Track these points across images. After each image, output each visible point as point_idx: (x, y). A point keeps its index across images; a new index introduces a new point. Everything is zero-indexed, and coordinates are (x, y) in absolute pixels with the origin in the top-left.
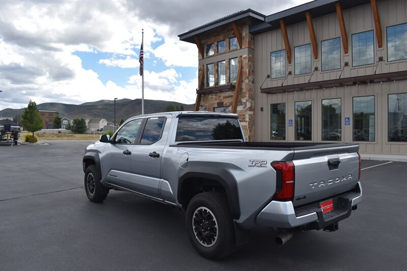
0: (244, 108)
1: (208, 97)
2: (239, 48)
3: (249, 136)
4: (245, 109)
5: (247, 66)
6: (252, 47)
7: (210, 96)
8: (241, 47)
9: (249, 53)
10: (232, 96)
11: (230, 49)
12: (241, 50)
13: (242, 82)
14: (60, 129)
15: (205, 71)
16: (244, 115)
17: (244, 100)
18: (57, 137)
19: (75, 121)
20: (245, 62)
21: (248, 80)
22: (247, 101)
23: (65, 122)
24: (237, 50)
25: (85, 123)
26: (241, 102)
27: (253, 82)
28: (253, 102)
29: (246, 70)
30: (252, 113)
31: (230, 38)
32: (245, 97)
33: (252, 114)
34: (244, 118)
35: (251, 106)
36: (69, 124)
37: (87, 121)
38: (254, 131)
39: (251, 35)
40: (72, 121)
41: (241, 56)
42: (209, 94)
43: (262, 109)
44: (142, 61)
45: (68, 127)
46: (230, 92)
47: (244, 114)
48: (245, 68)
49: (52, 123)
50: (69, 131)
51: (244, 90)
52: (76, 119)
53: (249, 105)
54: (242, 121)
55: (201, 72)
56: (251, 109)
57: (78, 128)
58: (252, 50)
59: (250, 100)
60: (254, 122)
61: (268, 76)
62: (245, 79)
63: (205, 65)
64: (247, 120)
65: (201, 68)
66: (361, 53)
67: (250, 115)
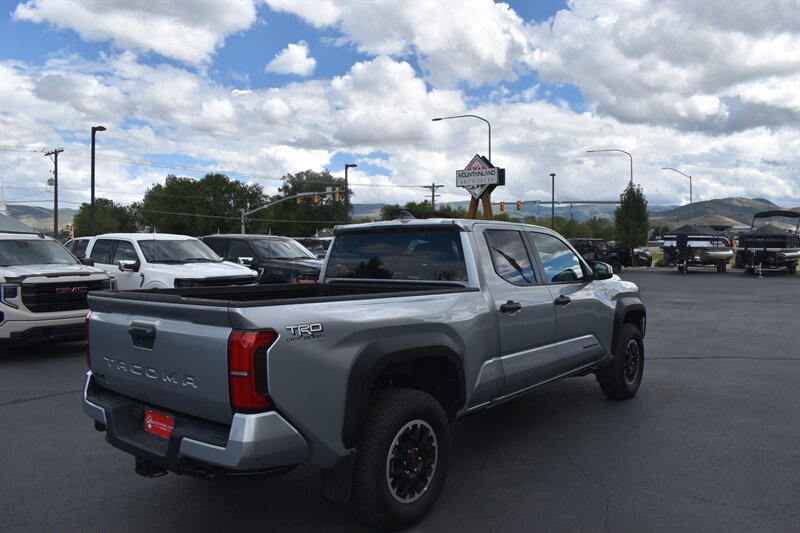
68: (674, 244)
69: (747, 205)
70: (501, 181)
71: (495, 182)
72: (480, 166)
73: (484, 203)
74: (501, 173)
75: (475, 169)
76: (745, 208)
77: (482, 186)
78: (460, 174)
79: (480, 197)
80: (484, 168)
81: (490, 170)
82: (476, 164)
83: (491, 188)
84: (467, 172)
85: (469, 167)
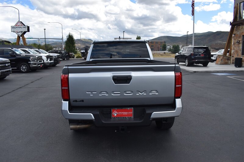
1: (240, 28)
7: (241, 27)
14: (165, 51)
15: (238, 8)
18: (161, 56)
19: (173, 47)
23: (168, 47)
25: (179, 48)
36: (170, 48)
37: (180, 46)
40: (172, 46)
42: (240, 25)
44: (194, 6)
45: (170, 50)
49: (161, 48)
50: (170, 52)
52: (174, 45)
55: (235, 9)
57: (175, 50)
63: (239, 4)
65: (235, 6)
68: (84, 51)
69: (86, 41)
70: (28, 31)
71: (27, 30)
72: (20, 25)
73: (22, 38)
74: (28, 27)
75: (18, 26)
76: (86, 42)
77: (22, 32)
78: (13, 27)
79: (21, 36)
80: (22, 26)
81: (24, 26)
82: (19, 24)
83: (25, 33)
84: (15, 27)
85: (16, 25)
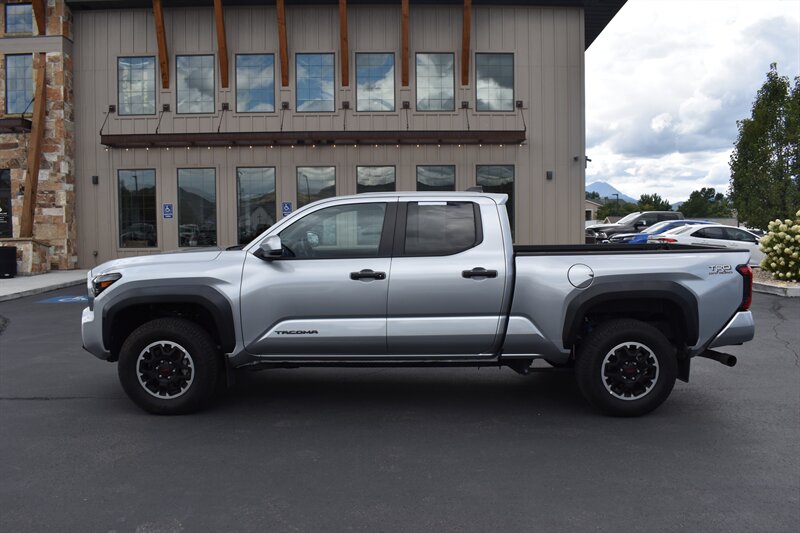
0: (52, 175)
2: (36, 32)
3: (68, 241)
4: (55, 179)
5: (61, 79)
6: (70, 38)
8: (42, 33)
9: (65, 50)
10: (16, 145)
11: (6, 31)
12: (42, 39)
13: (47, 114)
16: (52, 192)
17: (51, 158)
20: (55, 70)
21: (62, 112)
22: (60, 159)
24: (30, 36)
26: (45, 161)
27: (72, 118)
28: (72, 162)
29: (58, 88)
30: (69, 187)
31: (7, 4)
32: (55, 149)
33: (72, 189)
34: (53, 199)
35: (70, 172)
38: (77, 228)
39: (68, 9)
41: (44, 54)
43: (96, 181)
46: (9, 135)
47: (53, 188)
48: (53, 83)
51: (53, 134)
53: (64, 169)
54: (49, 206)
56: (70, 179)
58: (69, 44)
59: (67, 158)
60: (74, 208)
61: (112, 109)
62: (55, 108)
64: (63, 202)
66: (314, 90)
67: (68, 192)
